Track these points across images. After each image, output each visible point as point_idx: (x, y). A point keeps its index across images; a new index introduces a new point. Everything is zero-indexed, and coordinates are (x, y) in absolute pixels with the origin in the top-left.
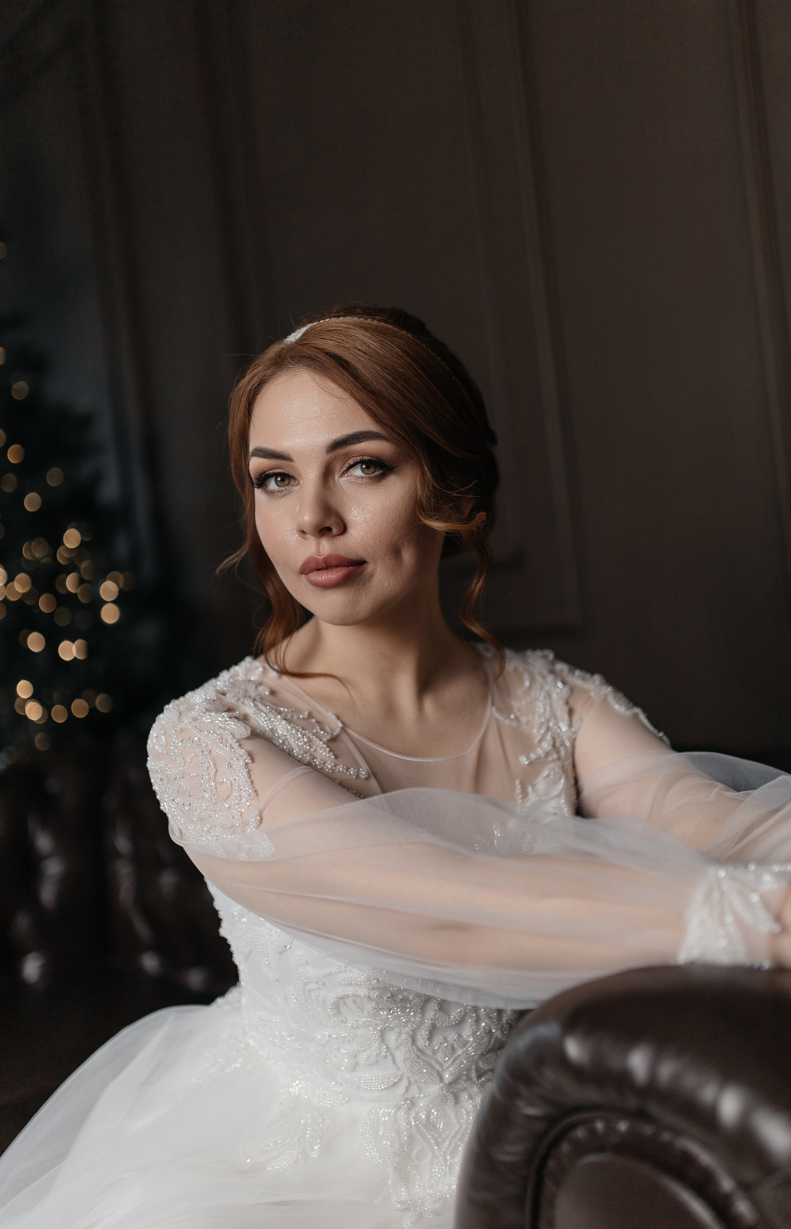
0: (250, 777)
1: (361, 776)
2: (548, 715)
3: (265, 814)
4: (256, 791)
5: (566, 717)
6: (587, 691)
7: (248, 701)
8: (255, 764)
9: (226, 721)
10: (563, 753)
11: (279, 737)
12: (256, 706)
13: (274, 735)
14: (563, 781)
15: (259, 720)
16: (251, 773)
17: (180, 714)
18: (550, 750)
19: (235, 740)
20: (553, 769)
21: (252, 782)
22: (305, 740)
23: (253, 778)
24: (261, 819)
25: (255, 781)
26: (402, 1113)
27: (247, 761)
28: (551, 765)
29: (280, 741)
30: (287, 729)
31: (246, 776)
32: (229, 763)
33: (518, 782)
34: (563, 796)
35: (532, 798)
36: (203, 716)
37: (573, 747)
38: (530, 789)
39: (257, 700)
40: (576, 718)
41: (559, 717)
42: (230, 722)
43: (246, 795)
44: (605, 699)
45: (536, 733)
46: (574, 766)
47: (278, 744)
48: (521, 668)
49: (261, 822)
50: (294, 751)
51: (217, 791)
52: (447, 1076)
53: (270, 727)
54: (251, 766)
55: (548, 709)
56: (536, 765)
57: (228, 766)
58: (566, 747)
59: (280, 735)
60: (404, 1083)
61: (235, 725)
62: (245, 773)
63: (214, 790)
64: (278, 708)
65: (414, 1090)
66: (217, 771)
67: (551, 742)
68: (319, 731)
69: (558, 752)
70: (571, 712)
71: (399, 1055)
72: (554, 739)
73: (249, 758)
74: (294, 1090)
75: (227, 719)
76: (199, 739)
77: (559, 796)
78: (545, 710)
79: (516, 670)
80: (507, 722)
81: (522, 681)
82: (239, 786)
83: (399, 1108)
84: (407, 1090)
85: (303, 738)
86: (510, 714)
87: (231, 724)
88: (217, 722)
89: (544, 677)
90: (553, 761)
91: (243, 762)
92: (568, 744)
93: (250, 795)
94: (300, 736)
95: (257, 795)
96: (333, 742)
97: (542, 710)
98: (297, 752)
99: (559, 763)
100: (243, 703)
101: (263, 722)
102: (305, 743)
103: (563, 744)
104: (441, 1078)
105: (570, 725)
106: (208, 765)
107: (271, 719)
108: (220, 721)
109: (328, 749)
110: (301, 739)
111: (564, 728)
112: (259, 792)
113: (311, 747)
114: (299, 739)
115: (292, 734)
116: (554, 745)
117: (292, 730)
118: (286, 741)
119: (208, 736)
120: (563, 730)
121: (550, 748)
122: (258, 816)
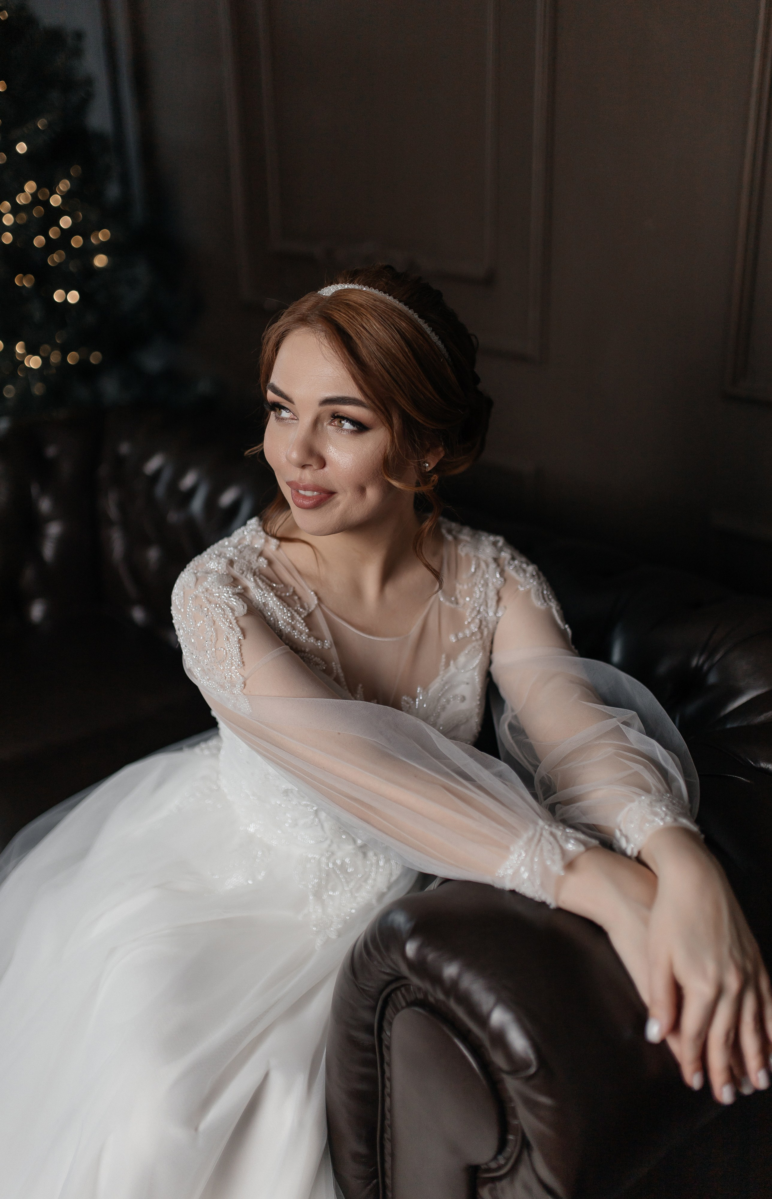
0: (240, 651)
1: (325, 647)
2: (481, 601)
3: (248, 682)
4: (243, 662)
5: (494, 603)
6: (517, 582)
7: (250, 576)
8: (246, 640)
9: (230, 597)
10: (486, 633)
11: (269, 611)
12: (255, 581)
13: (265, 607)
14: (481, 654)
15: (256, 595)
16: (242, 648)
17: (197, 580)
18: (476, 632)
19: (234, 618)
20: (474, 647)
21: (241, 655)
22: (289, 615)
23: (243, 651)
24: (245, 685)
25: (244, 655)
26: (324, 860)
27: (240, 638)
28: (474, 644)
29: (269, 614)
30: (277, 604)
31: (238, 650)
32: (227, 637)
33: (444, 656)
34: (477, 669)
35: (452, 668)
36: (213, 588)
37: (495, 629)
38: (452, 662)
39: (257, 574)
40: (502, 604)
41: (489, 605)
42: (232, 599)
43: (236, 665)
44: (528, 592)
45: (468, 615)
46: (492, 642)
47: (266, 615)
48: (472, 554)
49: (244, 688)
50: (280, 623)
51: (216, 655)
52: (359, 842)
53: (263, 601)
54: (243, 641)
55: (483, 595)
56: (462, 644)
57: (226, 639)
58: (488, 629)
59: (270, 609)
60: (328, 842)
61: (236, 602)
62: (237, 648)
63: (214, 654)
64: (272, 584)
65: (334, 847)
66: (217, 640)
67: (478, 624)
68: (299, 609)
69: (482, 633)
70: (499, 600)
71: (327, 826)
72: (481, 621)
73: (242, 636)
74: (251, 829)
75: (231, 596)
76: (208, 609)
77: (474, 669)
78: (480, 596)
79: (467, 555)
80: (448, 604)
81: (469, 566)
82: (232, 656)
83: (322, 855)
84: (330, 846)
85: (288, 613)
86: (452, 596)
87: (233, 601)
88: (223, 597)
89: (487, 565)
90: (477, 640)
91: (237, 639)
92: (491, 626)
93: (239, 665)
94: (285, 611)
95: (244, 665)
96: (309, 619)
97: (478, 596)
98: (281, 623)
99: (480, 642)
100: (246, 577)
101: (258, 597)
102: (289, 617)
103: (487, 626)
104: (355, 841)
105: (496, 613)
106: (212, 634)
107: (265, 594)
108: (225, 596)
109: (304, 624)
110: (286, 614)
111: (491, 614)
112: (245, 664)
113: (293, 621)
114: (285, 613)
115: (280, 608)
116: (480, 628)
117: (280, 606)
118: (274, 614)
119: (215, 609)
120: (490, 615)
121: (476, 630)
122: (243, 683)
